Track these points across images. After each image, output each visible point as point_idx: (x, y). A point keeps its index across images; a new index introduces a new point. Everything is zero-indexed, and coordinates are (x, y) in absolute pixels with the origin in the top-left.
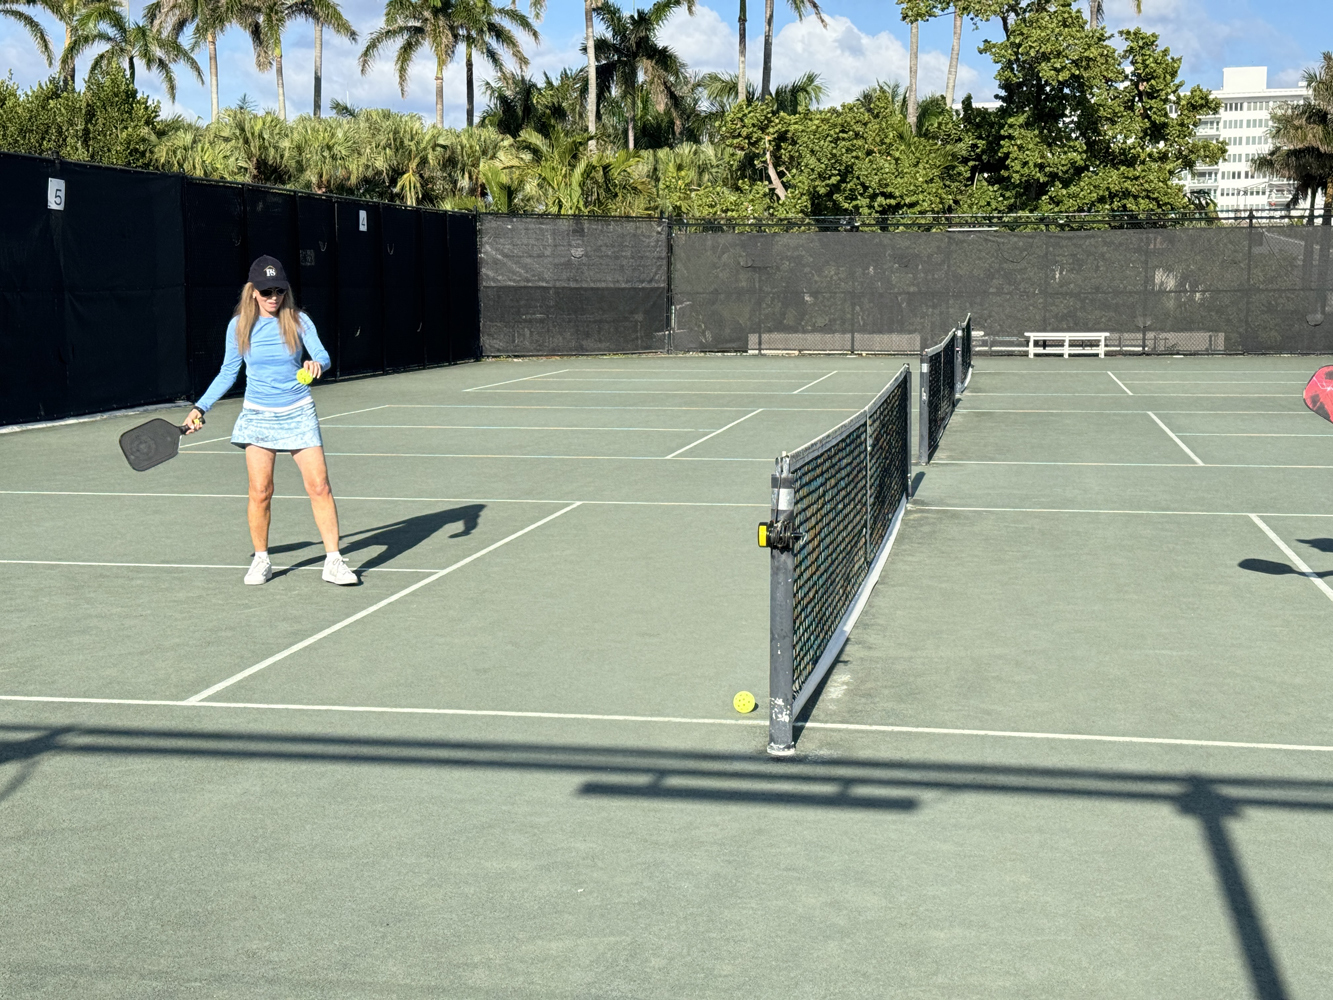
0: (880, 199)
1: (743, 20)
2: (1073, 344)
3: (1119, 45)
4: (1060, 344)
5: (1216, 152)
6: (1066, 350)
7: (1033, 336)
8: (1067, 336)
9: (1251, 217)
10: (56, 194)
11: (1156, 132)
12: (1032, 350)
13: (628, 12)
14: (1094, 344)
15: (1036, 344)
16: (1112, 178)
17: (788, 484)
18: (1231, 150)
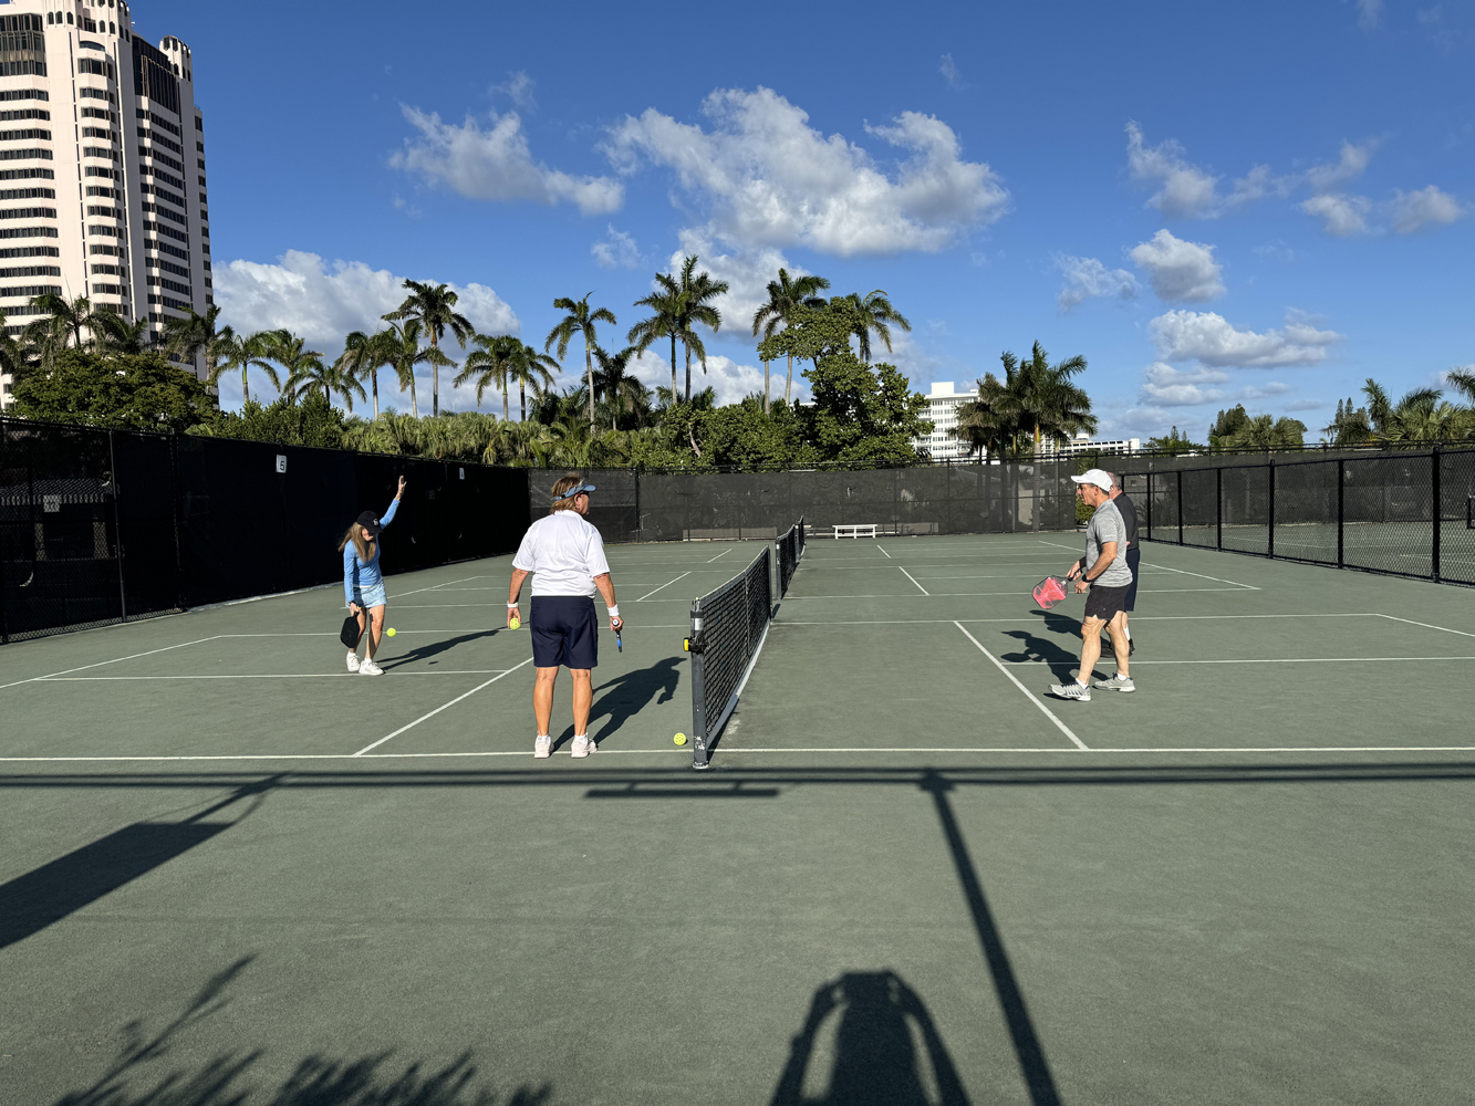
0: (752, 455)
1: (673, 361)
2: (858, 531)
3: (876, 372)
4: (852, 531)
5: (929, 427)
6: (855, 535)
7: (837, 527)
8: (855, 527)
9: (948, 461)
10: (281, 465)
11: (897, 417)
12: (837, 535)
13: (611, 355)
14: (871, 531)
15: (839, 531)
16: (876, 442)
17: (700, 615)
18: (937, 426)
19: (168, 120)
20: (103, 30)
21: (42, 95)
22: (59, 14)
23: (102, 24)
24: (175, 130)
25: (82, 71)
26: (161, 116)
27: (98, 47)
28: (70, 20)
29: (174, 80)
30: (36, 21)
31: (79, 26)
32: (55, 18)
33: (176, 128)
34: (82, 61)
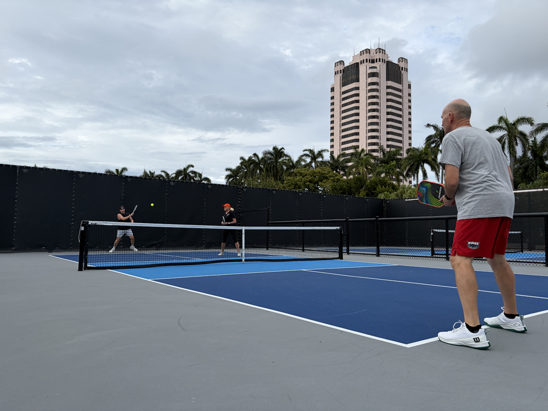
19: (398, 87)
20: (377, 62)
21: (358, 88)
22: (364, 60)
23: (377, 59)
24: (400, 90)
25: (369, 77)
26: (395, 86)
27: (375, 67)
28: (367, 62)
29: (401, 72)
30: (357, 64)
31: (370, 62)
32: (362, 62)
33: (401, 90)
34: (369, 74)
